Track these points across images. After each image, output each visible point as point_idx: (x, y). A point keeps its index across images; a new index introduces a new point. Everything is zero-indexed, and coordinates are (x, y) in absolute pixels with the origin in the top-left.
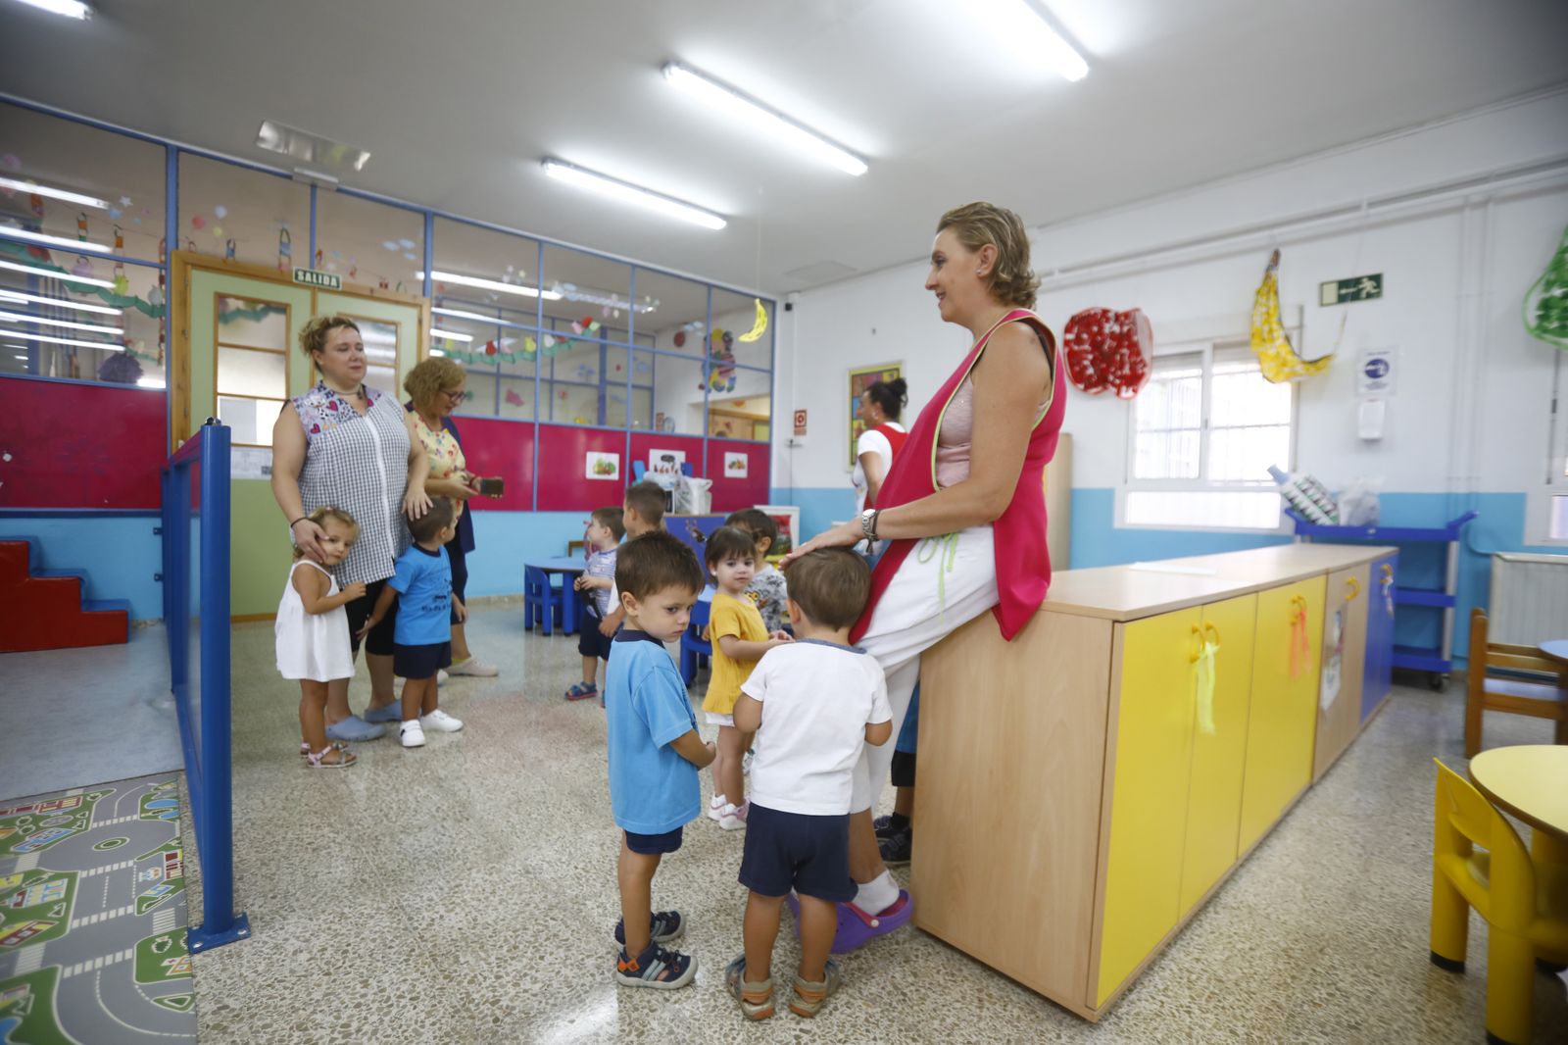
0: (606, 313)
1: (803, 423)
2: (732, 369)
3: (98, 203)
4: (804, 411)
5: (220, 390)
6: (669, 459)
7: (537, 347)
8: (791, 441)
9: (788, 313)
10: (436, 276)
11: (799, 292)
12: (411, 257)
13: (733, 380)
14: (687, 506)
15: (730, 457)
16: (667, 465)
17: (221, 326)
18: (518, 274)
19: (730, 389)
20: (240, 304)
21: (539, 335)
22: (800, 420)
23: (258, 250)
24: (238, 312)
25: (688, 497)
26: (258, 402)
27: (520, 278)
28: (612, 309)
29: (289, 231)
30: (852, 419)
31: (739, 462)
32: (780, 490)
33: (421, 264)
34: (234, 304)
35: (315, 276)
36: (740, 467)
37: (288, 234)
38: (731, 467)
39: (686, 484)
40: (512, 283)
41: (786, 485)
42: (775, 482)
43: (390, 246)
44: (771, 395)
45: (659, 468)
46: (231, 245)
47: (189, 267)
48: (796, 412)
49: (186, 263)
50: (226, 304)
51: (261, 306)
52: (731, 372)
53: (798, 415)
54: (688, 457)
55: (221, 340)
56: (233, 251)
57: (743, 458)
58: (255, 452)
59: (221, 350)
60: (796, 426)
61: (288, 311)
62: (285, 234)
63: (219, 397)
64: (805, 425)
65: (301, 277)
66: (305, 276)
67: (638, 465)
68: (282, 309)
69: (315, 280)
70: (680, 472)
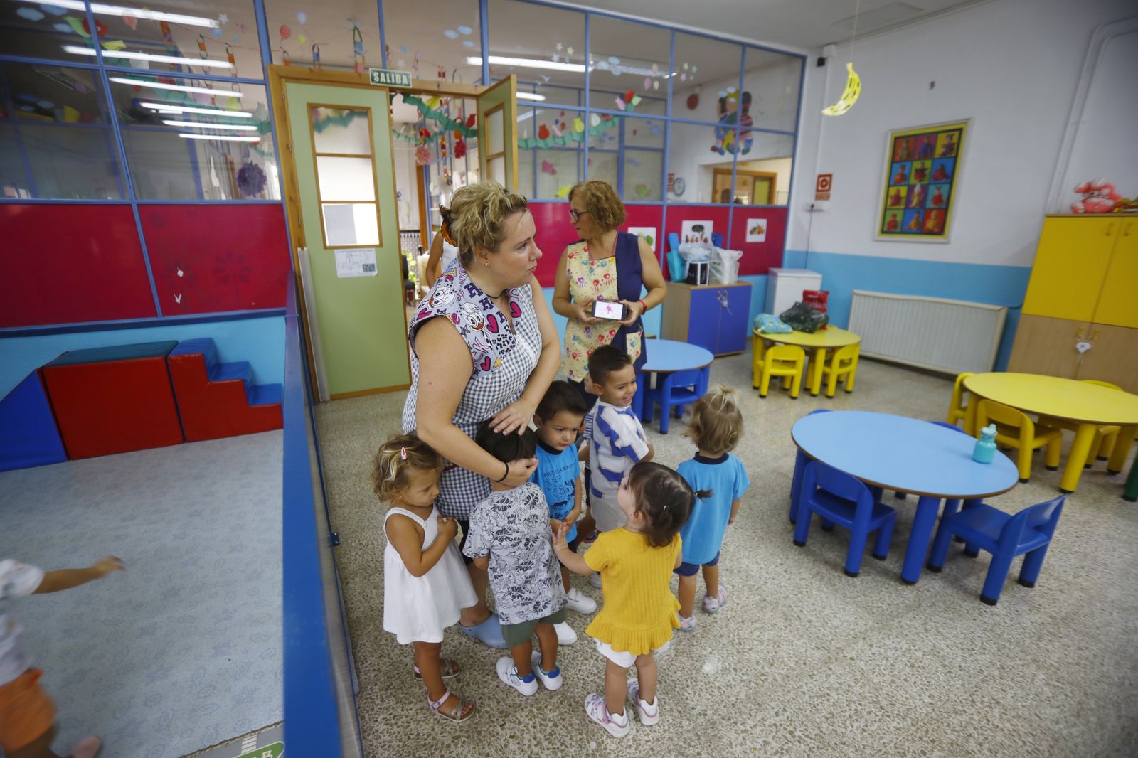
0: (647, 85)
1: (827, 188)
2: (749, 131)
3: (211, 23)
4: (830, 176)
5: (323, 199)
6: (698, 229)
7: (585, 128)
8: (812, 206)
9: (821, 69)
10: (493, 60)
11: (835, 43)
12: (469, 44)
13: (749, 142)
14: (718, 276)
15: (752, 223)
16: (697, 235)
17: (316, 135)
18: (567, 51)
19: (745, 152)
20: (329, 112)
21: (587, 114)
22: (824, 185)
23: (337, 52)
24: (329, 120)
25: (720, 268)
26: (354, 205)
27: (569, 55)
28: (653, 79)
29: (360, 30)
30: (889, 186)
31: (759, 227)
32: (794, 253)
33: (479, 50)
34: (324, 112)
35: (388, 75)
36: (760, 232)
37: (359, 32)
38: (752, 233)
39: (718, 255)
40: (562, 60)
41: (803, 248)
42: (790, 244)
43: (451, 34)
44: (793, 156)
45: (690, 238)
46: (316, 50)
47: (283, 80)
48: (820, 176)
49: (281, 77)
50: (317, 113)
51: (346, 112)
52: (748, 134)
53: (821, 179)
54: (715, 226)
55: (318, 150)
56: (318, 55)
57: (762, 223)
58: (356, 252)
59: (319, 159)
60: (818, 191)
61: (369, 114)
62: (356, 32)
63: (323, 205)
64: (829, 190)
65: (377, 79)
66: (379, 76)
67: (673, 237)
68: (364, 112)
69: (389, 81)
70: (710, 242)
